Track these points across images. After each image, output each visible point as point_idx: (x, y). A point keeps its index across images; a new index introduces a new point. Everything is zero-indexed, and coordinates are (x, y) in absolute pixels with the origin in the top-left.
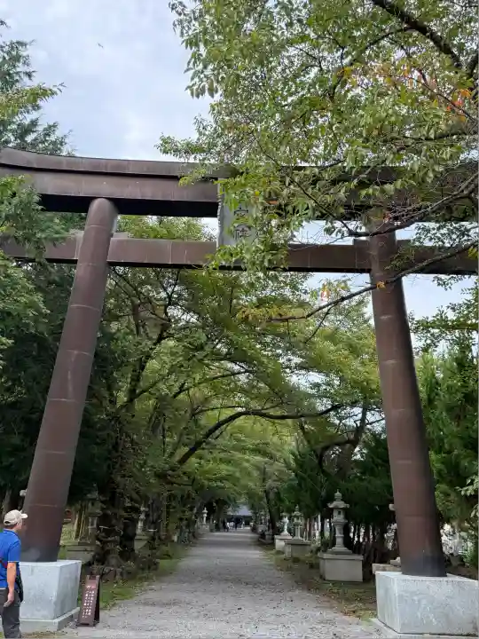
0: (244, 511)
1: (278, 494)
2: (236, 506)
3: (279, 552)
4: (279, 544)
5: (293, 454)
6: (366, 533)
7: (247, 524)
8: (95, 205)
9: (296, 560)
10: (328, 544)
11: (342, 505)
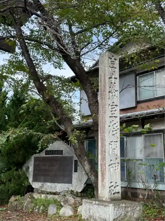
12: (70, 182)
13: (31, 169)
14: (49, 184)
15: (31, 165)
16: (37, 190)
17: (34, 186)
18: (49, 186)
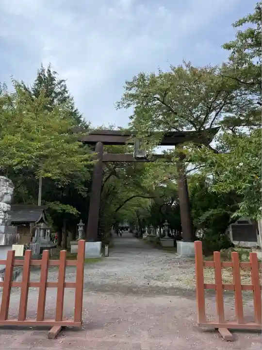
0: (126, 225)
1: (144, 220)
2: (122, 223)
3: (145, 239)
4: (144, 237)
5: (150, 206)
6: (175, 232)
7: (127, 230)
8: (98, 144)
9: (151, 242)
10: (162, 236)
11: (167, 224)
12: (256, 240)
13: (231, 232)
14: (243, 242)
15: (230, 230)
16: (237, 246)
17: (234, 243)
18: (242, 243)
